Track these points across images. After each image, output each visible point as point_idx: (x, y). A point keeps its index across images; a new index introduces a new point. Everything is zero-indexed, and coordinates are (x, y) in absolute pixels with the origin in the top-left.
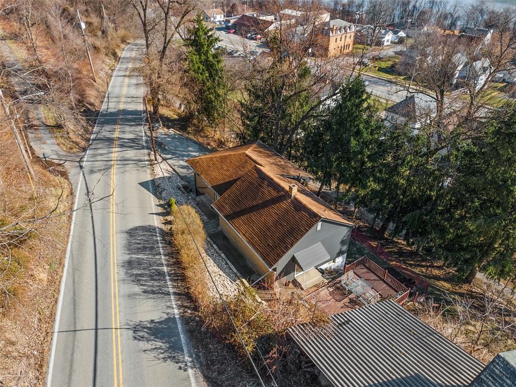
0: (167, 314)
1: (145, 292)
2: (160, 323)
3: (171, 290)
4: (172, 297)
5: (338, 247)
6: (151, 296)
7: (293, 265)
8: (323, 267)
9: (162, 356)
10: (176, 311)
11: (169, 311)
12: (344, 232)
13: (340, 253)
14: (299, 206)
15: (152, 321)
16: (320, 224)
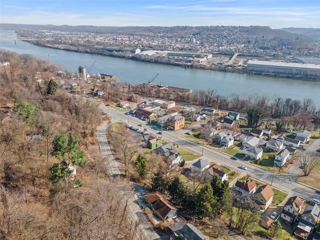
0: (149, 227)
3: (149, 223)
5: (175, 214)
7: (167, 218)
8: (173, 218)
12: (175, 211)
13: (175, 215)
14: (168, 207)
16: (171, 210)
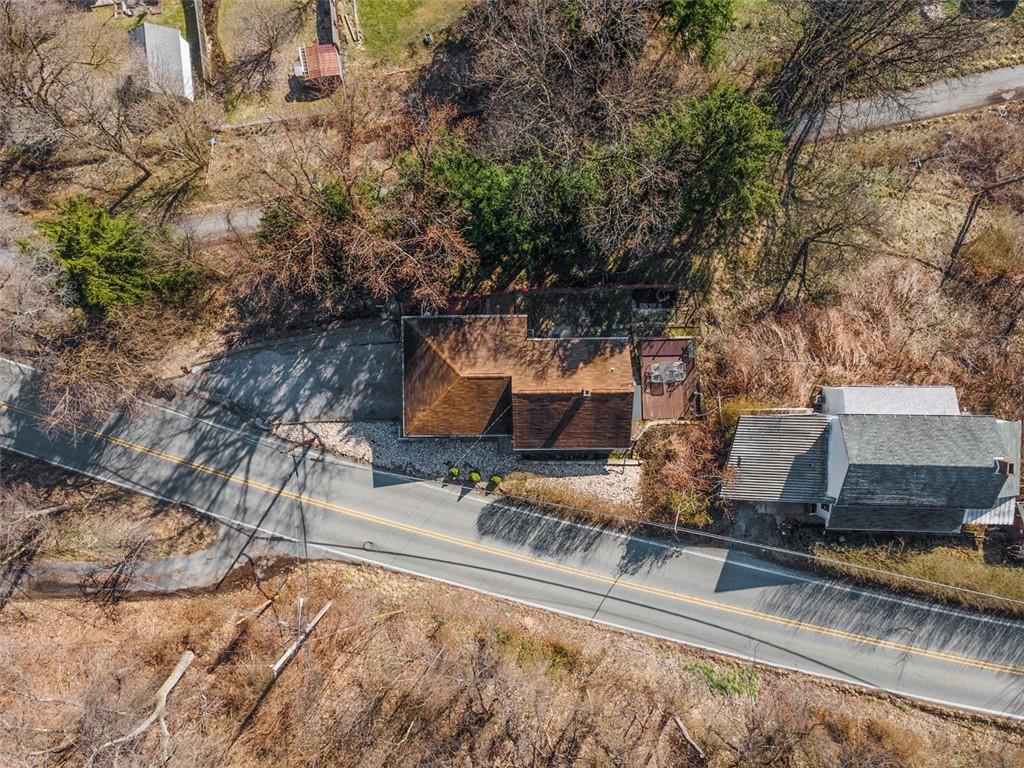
0: (622, 544)
1: (586, 550)
2: (628, 552)
3: (597, 529)
4: (605, 532)
6: (594, 547)
9: (660, 564)
10: (623, 536)
11: (619, 542)
15: (623, 558)
